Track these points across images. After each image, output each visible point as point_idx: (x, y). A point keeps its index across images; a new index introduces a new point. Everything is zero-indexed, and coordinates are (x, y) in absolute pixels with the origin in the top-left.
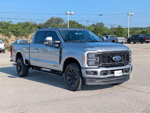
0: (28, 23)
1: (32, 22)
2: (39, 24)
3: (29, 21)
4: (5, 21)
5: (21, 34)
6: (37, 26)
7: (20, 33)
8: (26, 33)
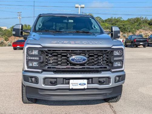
0: (138, 19)
1: (143, 18)
2: (151, 19)
3: (139, 17)
4: (115, 18)
5: (128, 31)
6: (148, 22)
7: (127, 29)
8: (134, 29)
